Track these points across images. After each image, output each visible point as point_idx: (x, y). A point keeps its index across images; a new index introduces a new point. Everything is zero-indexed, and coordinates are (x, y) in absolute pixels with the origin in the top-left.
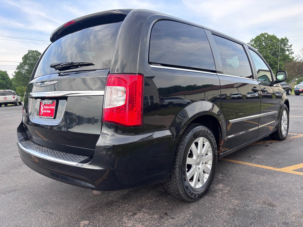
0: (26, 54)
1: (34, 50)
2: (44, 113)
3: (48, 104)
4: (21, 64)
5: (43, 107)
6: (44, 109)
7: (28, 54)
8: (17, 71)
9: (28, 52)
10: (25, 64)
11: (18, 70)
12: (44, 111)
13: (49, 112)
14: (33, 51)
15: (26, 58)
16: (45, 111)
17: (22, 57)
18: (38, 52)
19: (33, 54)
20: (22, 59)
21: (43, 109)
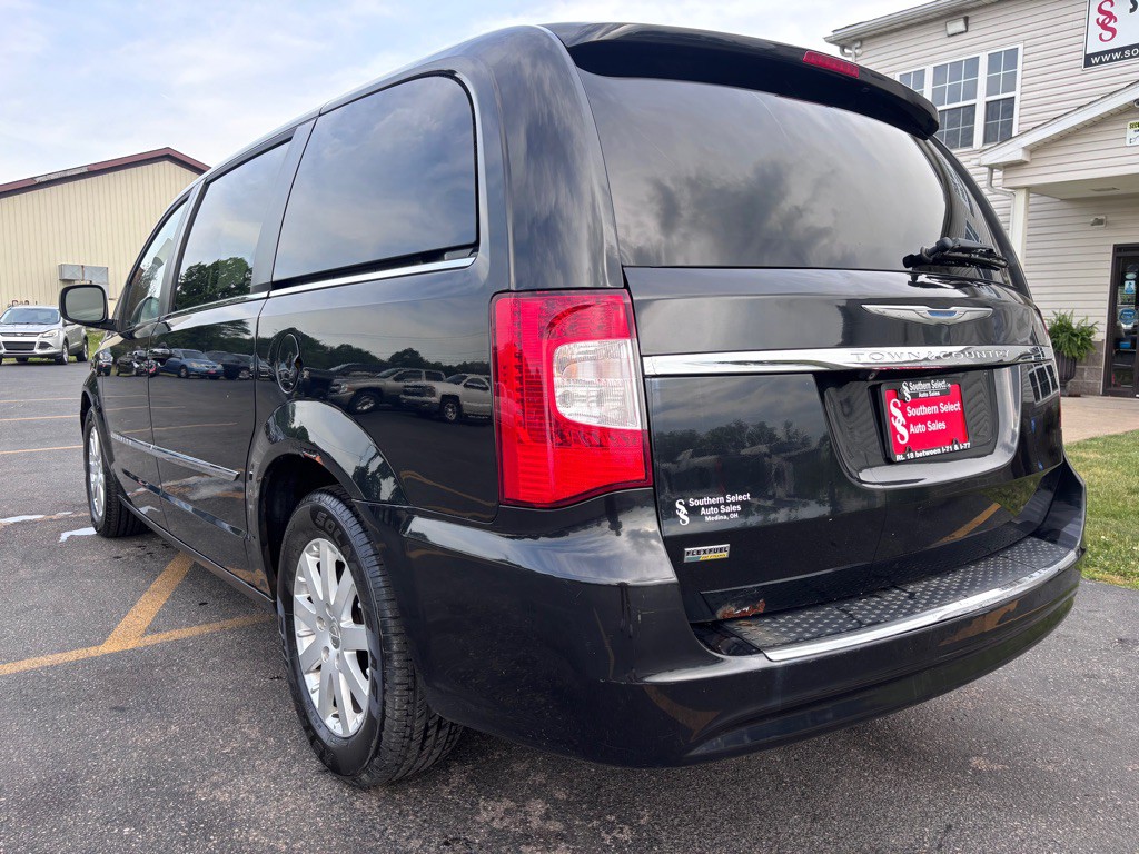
2: (911, 436)
3: (933, 394)
5: (905, 414)
6: (910, 421)
12: (912, 430)
13: (941, 426)
16: (919, 429)
21: (902, 420)
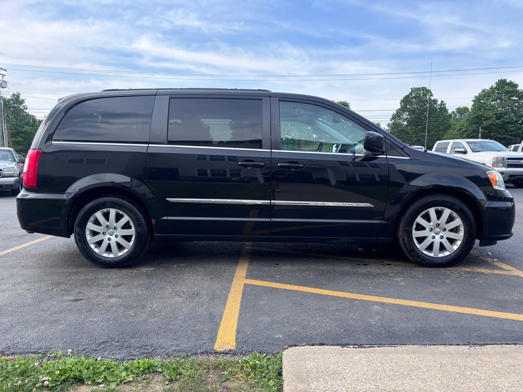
0: (407, 94)
1: (421, 86)
4: (397, 112)
7: (411, 94)
8: (391, 123)
9: (411, 90)
10: (404, 112)
11: (393, 121)
14: (419, 88)
15: (406, 101)
17: (400, 101)
18: (426, 89)
19: (417, 93)
20: (401, 103)
